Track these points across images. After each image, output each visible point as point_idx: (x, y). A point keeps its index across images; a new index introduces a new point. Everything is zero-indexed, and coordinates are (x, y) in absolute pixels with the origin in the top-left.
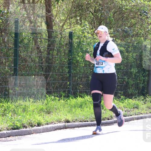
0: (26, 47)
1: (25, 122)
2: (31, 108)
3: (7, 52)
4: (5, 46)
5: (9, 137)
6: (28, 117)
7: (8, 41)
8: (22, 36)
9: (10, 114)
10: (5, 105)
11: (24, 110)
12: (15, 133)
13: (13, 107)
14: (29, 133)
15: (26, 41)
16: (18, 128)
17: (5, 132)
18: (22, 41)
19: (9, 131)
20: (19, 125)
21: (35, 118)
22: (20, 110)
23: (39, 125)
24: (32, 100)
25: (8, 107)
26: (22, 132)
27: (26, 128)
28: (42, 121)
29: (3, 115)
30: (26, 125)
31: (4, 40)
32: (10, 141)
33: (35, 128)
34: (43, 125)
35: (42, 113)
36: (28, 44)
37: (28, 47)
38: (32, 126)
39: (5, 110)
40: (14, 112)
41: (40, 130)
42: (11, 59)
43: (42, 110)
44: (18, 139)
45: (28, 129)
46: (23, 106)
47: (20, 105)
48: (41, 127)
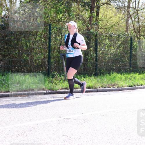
0: (136, 49)
1: (135, 83)
2: (138, 78)
3: (127, 52)
4: (126, 49)
5: (128, 90)
6: (136, 81)
7: (127, 47)
8: (134, 44)
9: (128, 79)
10: (126, 76)
11: (134, 78)
12: (130, 88)
13: (129, 77)
14: (137, 89)
15: (135, 47)
16: (132, 86)
17: (126, 88)
18: (134, 47)
19: (128, 88)
20: (132, 85)
21: (139, 82)
22: (133, 78)
23: (141, 85)
24: (138, 74)
25: (127, 77)
26: (134, 88)
27: (136, 86)
28: (143, 84)
29: (125, 80)
30: (135, 85)
31: (125, 46)
32: (128, 92)
33: (140, 86)
34: (143, 85)
35: (143, 80)
36: (136, 48)
37: (136, 50)
38: (138, 86)
39: (126, 78)
40: (130, 79)
41: (142, 87)
42: (129, 55)
43: (142, 78)
44: (132, 91)
45: (136, 87)
46: (134, 76)
47: (132, 76)
48: (142, 86)
